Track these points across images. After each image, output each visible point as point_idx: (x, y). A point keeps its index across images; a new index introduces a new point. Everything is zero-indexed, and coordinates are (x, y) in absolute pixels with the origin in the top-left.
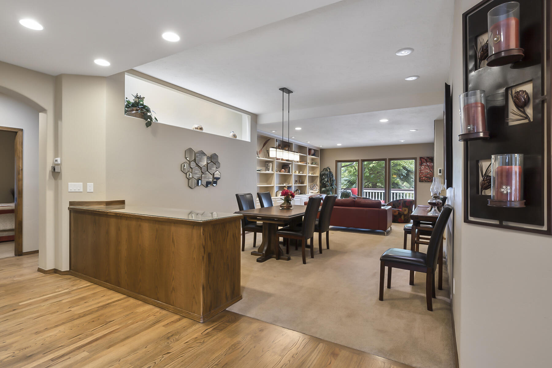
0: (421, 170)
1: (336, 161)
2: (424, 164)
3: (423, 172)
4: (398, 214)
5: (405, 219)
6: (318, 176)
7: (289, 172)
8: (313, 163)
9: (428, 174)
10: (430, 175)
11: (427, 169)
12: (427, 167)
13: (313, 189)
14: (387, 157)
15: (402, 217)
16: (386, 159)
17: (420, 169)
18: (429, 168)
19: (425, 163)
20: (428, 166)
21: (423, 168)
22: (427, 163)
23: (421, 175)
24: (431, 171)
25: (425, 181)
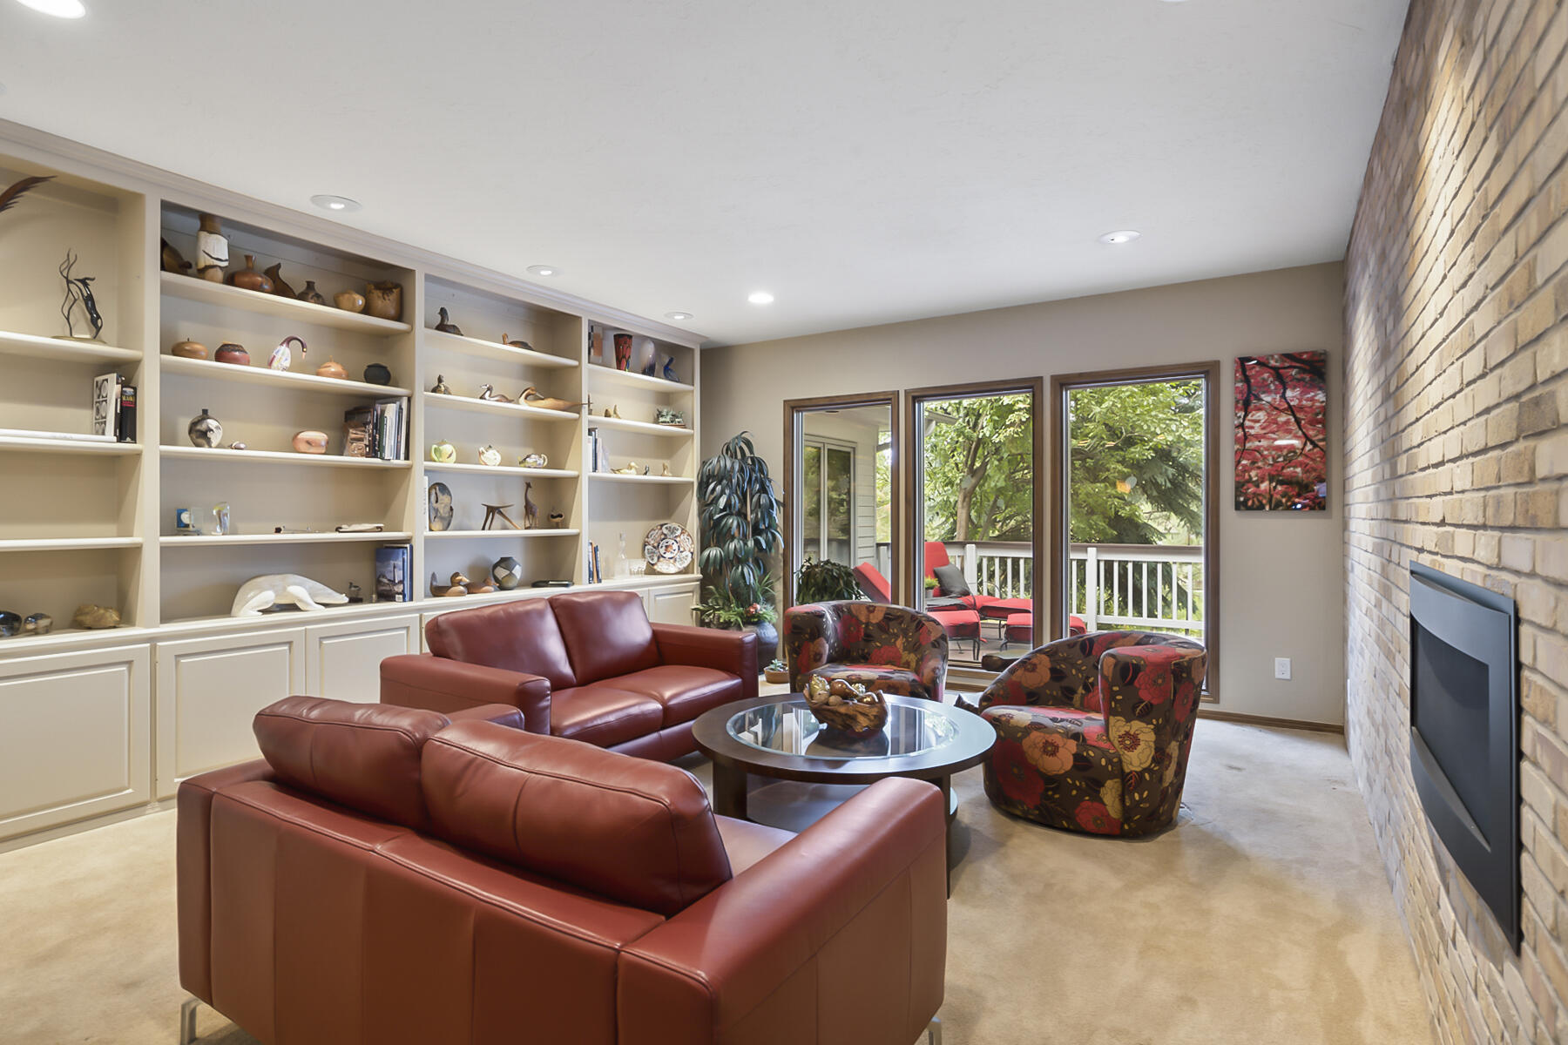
0: (1246, 437)
1: (785, 401)
2: (1267, 398)
3: (1257, 450)
4: (1074, 766)
5: (1127, 813)
6: (693, 483)
7: (375, 449)
8: (660, 414)
9: (1289, 461)
10: (1304, 465)
11: (1284, 429)
12: (1282, 418)
13: (662, 551)
14: (1047, 370)
15: (1110, 794)
16: (1040, 379)
17: (1241, 433)
18: (1298, 421)
19: (1268, 392)
20: (1291, 410)
21: (1258, 425)
22: (1284, 393)
23: (1244, 466)
24: (1312, 443)
25: (1270, 502)
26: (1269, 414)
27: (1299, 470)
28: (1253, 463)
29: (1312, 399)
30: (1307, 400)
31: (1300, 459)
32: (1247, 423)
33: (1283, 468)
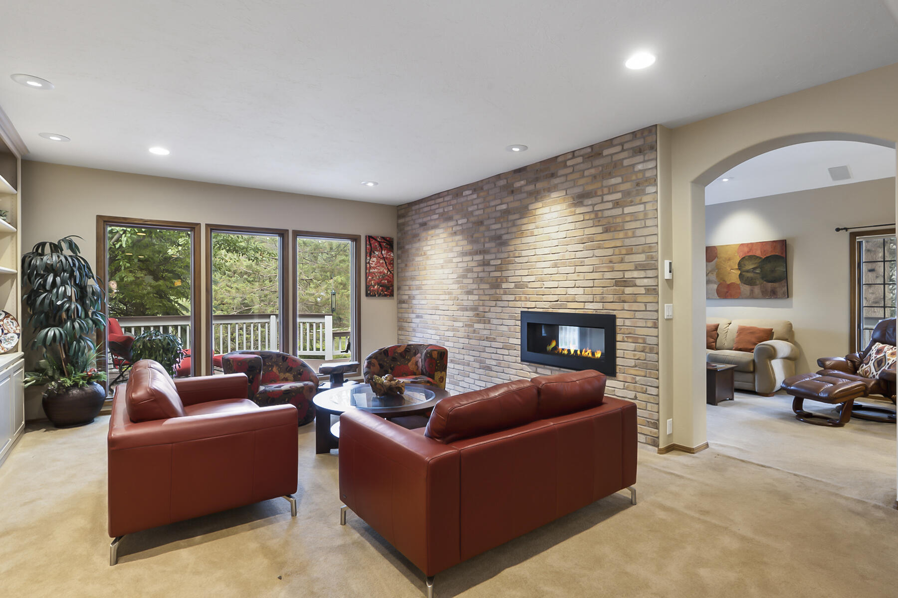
0: (370, 268)
1: (98, 216)
2: (377, 253)
3: (374, 273)
9: (383, 278)
10: (388, 280)
11: (382, 266)
12: (381, 261)
14: (290, 228)
16: (287, 231)
17: (367, 265)
18: (386, 263)
19: (377, 251)
20: (384, 258)
21: (374, 263)
22: (382, 252)
23: (370, 279)
24: (390, 271)
25: (378, 293)
26: (377, 259)
27: (386, 281)
28: (372, 278)
29: (389, 255)
30: (388, 255)
31: (387, 277)
32: (370, 262)
33: (382, 280)
